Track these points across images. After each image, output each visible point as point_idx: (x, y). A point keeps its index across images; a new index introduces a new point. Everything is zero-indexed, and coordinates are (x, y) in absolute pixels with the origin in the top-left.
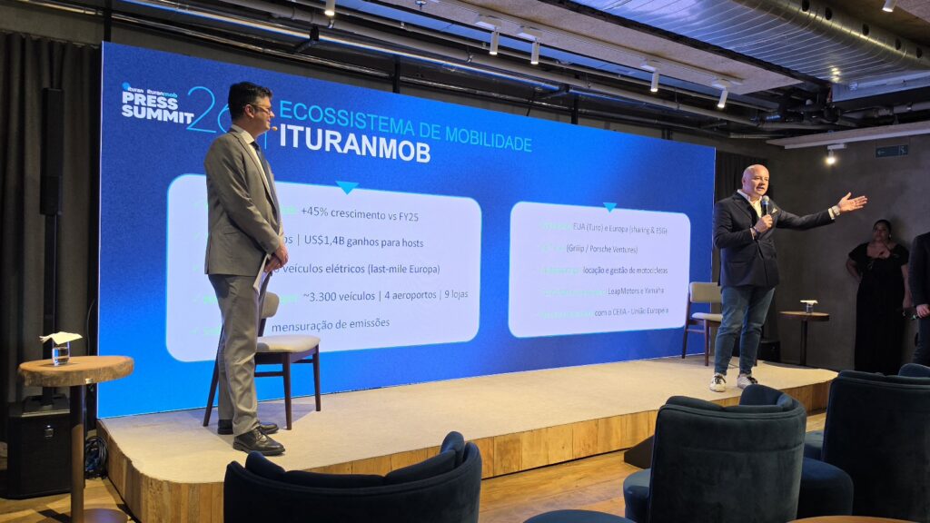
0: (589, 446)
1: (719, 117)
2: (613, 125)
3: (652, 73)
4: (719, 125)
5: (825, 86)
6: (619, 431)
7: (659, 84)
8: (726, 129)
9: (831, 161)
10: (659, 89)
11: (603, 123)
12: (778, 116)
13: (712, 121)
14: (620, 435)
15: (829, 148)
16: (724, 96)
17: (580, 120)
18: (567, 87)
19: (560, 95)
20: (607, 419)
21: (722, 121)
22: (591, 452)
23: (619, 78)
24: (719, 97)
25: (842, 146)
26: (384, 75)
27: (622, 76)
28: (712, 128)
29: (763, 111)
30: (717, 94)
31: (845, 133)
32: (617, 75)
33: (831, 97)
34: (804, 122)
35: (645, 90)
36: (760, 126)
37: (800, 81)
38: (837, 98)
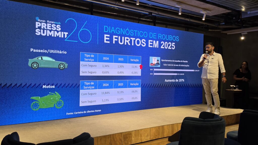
0: (156, 136)
1: (205, 24)
2: (168, 26)
3: (179, 8)
4: (204, 26)
5: (240, 12)
6: (167, 130)
7: (182, 12)
8: (207, 28)
9: (242, 38)
10: (181, 14)
11: (165, 26)
12: (224, 23)
13: (202, 25)
14: (167, 132)
15: (242, 34)
16: (205, 16)
17: (156, 24)
18: (151, 13)
19: (149, 16)
20: (163, 126)
21: (205, 25)
22: (157, 138)
23: (169, 10)
24: (203, 17)
25: (246, 33)
26: (88, 9)
27: (170, 9)
28: (202, 28)
29: (219, 22)
30: (202, 15)
31: (247, 29)
32: (168, 9)
33: (241, 16)
34: (233, 25)
35: (177, 14)
36: (218, 27)
37: (230, 11)
38: (243, 17)
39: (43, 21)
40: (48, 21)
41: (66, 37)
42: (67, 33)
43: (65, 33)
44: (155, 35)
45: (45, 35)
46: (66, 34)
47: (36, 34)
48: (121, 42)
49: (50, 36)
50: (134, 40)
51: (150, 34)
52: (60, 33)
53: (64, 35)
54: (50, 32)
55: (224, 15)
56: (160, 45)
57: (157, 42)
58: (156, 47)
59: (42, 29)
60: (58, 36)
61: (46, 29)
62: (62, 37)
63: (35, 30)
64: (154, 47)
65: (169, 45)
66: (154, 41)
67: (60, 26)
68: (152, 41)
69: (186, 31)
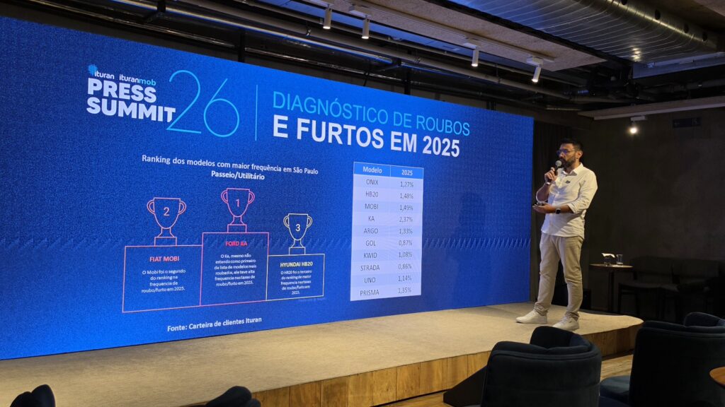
0: (412, 389)
1: (537, 91)
2: (442, 96)
3: (473, 49)
4: (536, 98)
5: (628, 64)
6: (440, 374)
7: (479, 60)
8: (543, 101)
9: (633, 131)
10: (479, 64)
11: (434, 94)
12: (586, 91)
13: (530, 94)
14: (441, 377)
15: (632, 119)
16: (538, 72)
17: (412, 91)
18: (399, 61)
19: (391, 68)
20: (429, 362)
21: (539, 94)
22: (414, 393)
23: (445, 54)
24: (534, 73)
25: (643, 118)
26: (230, 45)
27: (448, 52)
28: (531, 101)
29: (575, 87)
30: (531, 70)
31: (645, 106)
32: (443, 51)
33: (632, 74)
34: (610, 96)
35: (467, 65)
36: (572, 100)
37: (604, 60)
38: (637, 75)
39: (109, 76)
40: (121, 77)
41: (170, 119)
42: (174, 110)
43: (167, 109)
44: (408, 117)
45: (112, 113)
46: (171, 111)
47: (89, 110)
48: (319, 135)
49: (127, 118)
50: (352, 130)
51: (396, 115)
52: (153, 108)
53: (165, 114)
54: (128, 106)
55: (586, 71)
56: (421, 144)
57: (414, 137)
58: (410, 150)
59: (105, 98)
60: (148, 116)
61: (114, 99)
62: (161, 119)
63: (87, 100)
64: (405, 150)
65: (444, 146)
66: (406, 135)
67: (154, 91)
68: (400, 134)
69: (488, 108)
